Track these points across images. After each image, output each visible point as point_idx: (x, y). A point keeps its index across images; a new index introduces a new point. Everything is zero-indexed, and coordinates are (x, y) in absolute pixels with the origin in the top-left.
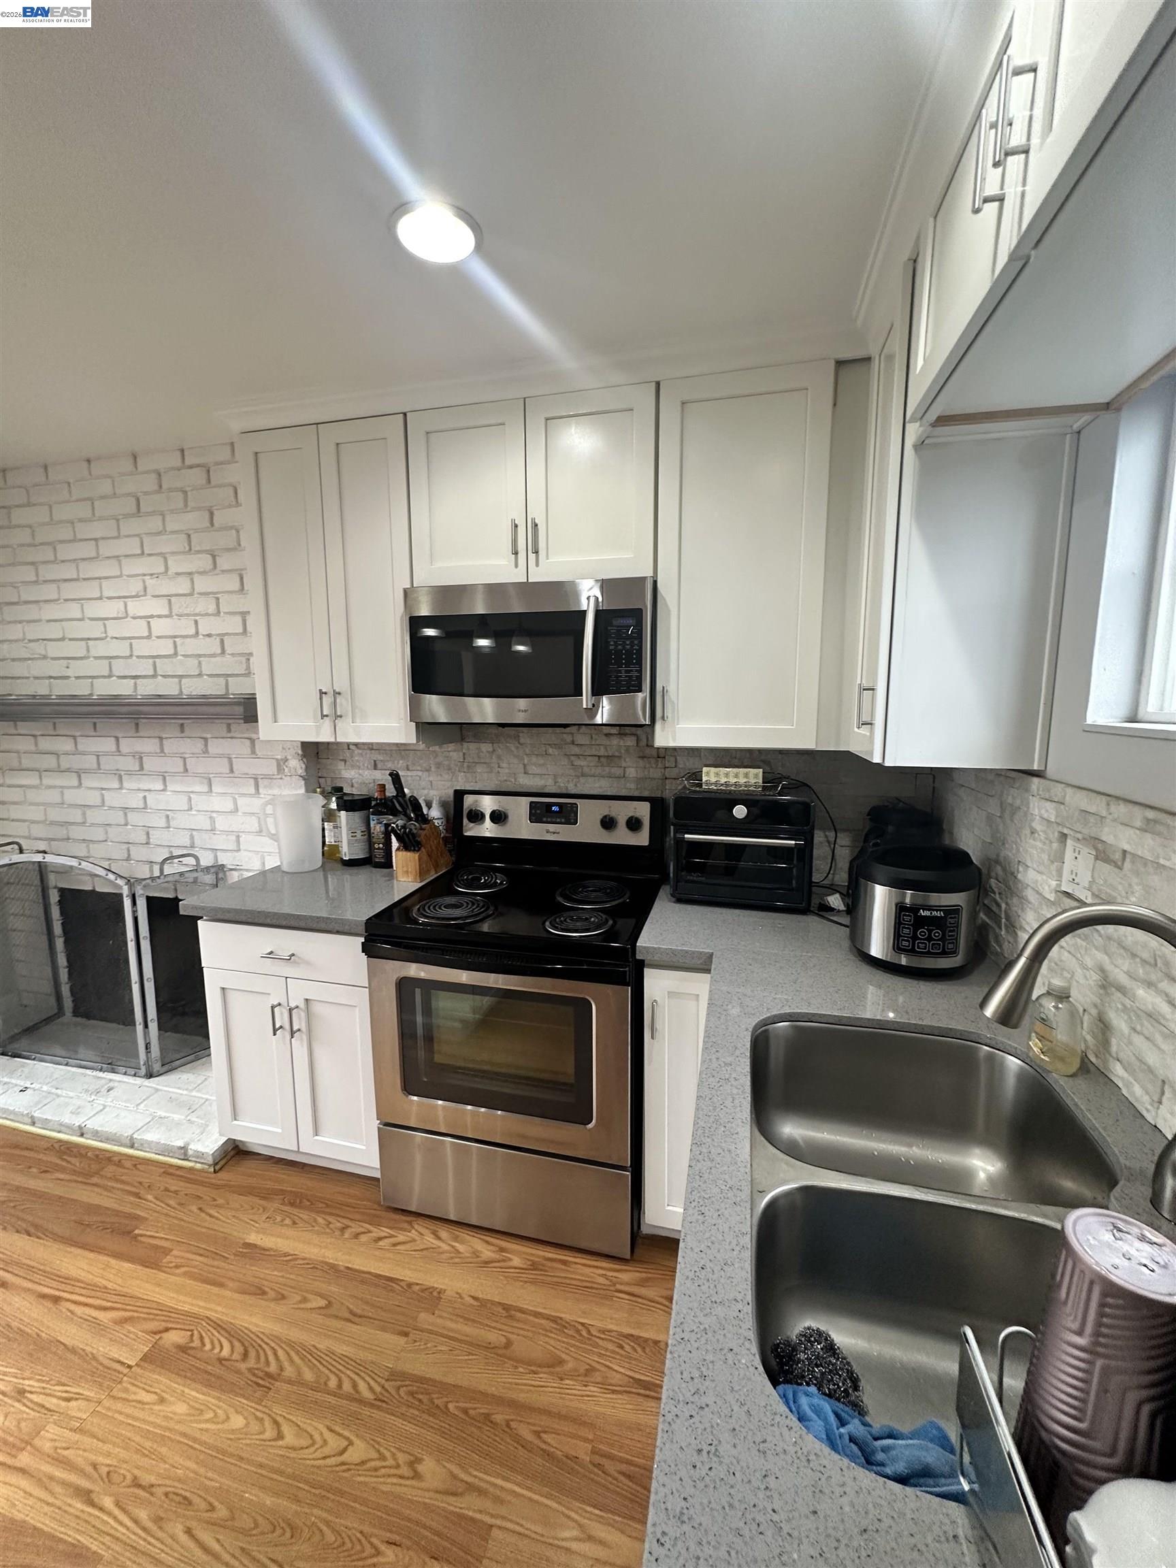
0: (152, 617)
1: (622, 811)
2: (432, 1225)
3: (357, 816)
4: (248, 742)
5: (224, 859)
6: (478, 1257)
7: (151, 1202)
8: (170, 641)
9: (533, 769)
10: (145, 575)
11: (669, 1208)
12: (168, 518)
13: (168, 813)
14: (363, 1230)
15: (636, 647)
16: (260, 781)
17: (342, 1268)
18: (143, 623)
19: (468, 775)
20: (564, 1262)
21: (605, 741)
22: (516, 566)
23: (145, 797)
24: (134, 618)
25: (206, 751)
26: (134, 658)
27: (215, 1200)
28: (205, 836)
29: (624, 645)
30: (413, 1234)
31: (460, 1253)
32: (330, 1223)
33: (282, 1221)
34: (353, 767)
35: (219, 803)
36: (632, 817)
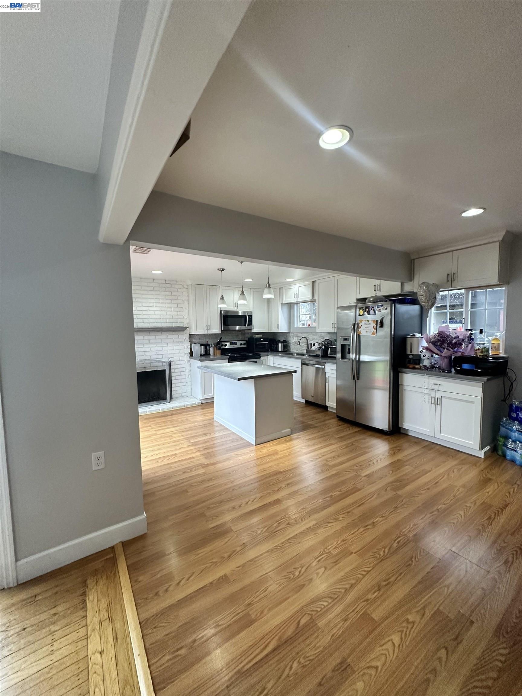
5: (171, 359)
8: (160, 316)
10: (153, 302)
12: (161, 292)
13: (156, 351)
15: (251, 320)
16: (180, 343)
18: (153, 312)
22: (236, 309)
26: (150, 319)
36: (245, 343)
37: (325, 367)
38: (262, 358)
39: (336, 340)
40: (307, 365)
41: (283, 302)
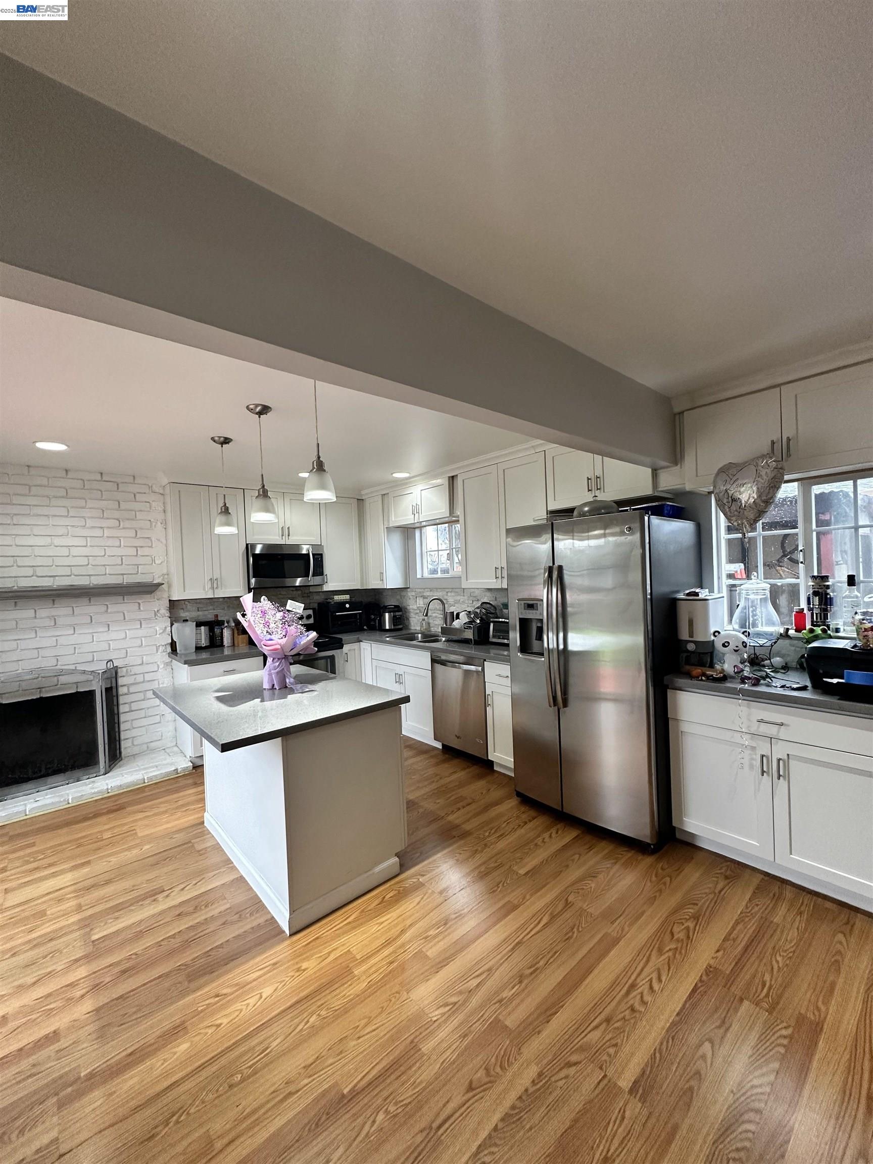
0: (72, 546)
4: (137, 604)
5: (117, 663)
8: (85, 558)
10: (68, 526)
13: (75, 646)
15: (322, 563)
16: (143, 622)
18: (65, 549)
22: (282, 539)
23: (57, 640)
24: (58, 546)
26: (55, 566)
37: (483, 669)
38: (346, 648)
39: (506, 606)
40: (443, 663)
41: (391, 525)
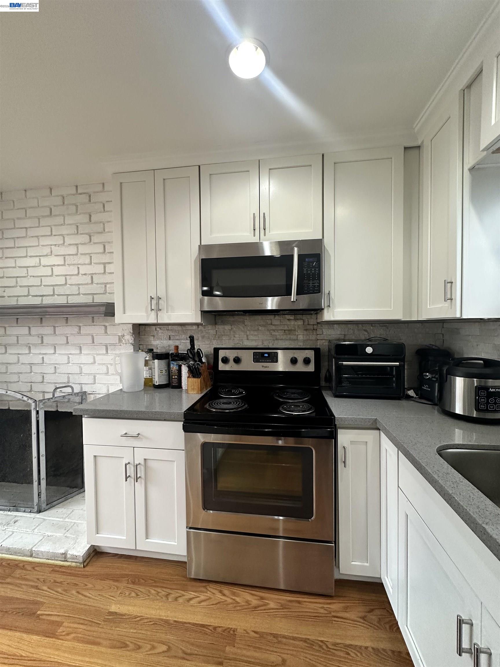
0: (54, 265)
1: (300, 356)
2: (218, 586)
3: (163, 362)
4: (103, 328)
5: (85, 389)
6: (250, 604)
7: (46, 591)
8: (64, 278)
9: (251, 337)
10: (51, 245)
11: (353, 563)
12: (66, 218)
13: (56, 365)
14: (179, 595)
15: (317, 272)
16: (109, 347)
17: (172, 622)
18: (49, 269)
19: (218, 341)
20: (299, 602)
21: (288, 323)
22: (254, 236)
23: (43, 358)
24: (44, 266)
25: (79, 333)
26: (42, 286)
27: (86, 585)
28: (76, 377)
29: (311, 270)
30: (209, 594)
31: (239, 603)
32: (159, 592)
33: (129, 594)
34: (159, 339)
35: (84, 359)
36: (306, 357)
